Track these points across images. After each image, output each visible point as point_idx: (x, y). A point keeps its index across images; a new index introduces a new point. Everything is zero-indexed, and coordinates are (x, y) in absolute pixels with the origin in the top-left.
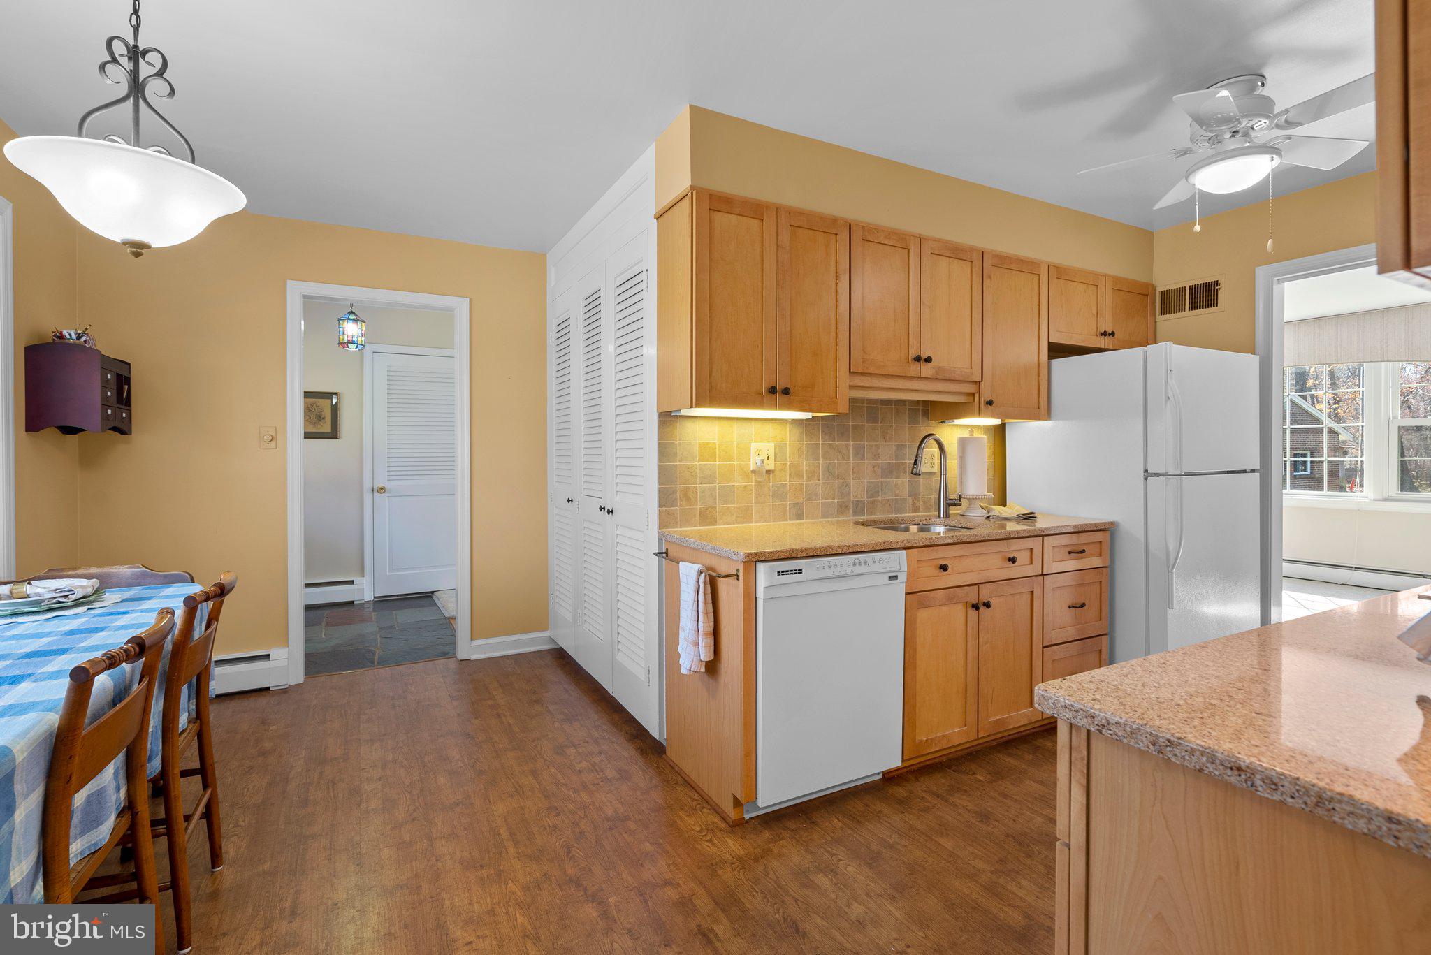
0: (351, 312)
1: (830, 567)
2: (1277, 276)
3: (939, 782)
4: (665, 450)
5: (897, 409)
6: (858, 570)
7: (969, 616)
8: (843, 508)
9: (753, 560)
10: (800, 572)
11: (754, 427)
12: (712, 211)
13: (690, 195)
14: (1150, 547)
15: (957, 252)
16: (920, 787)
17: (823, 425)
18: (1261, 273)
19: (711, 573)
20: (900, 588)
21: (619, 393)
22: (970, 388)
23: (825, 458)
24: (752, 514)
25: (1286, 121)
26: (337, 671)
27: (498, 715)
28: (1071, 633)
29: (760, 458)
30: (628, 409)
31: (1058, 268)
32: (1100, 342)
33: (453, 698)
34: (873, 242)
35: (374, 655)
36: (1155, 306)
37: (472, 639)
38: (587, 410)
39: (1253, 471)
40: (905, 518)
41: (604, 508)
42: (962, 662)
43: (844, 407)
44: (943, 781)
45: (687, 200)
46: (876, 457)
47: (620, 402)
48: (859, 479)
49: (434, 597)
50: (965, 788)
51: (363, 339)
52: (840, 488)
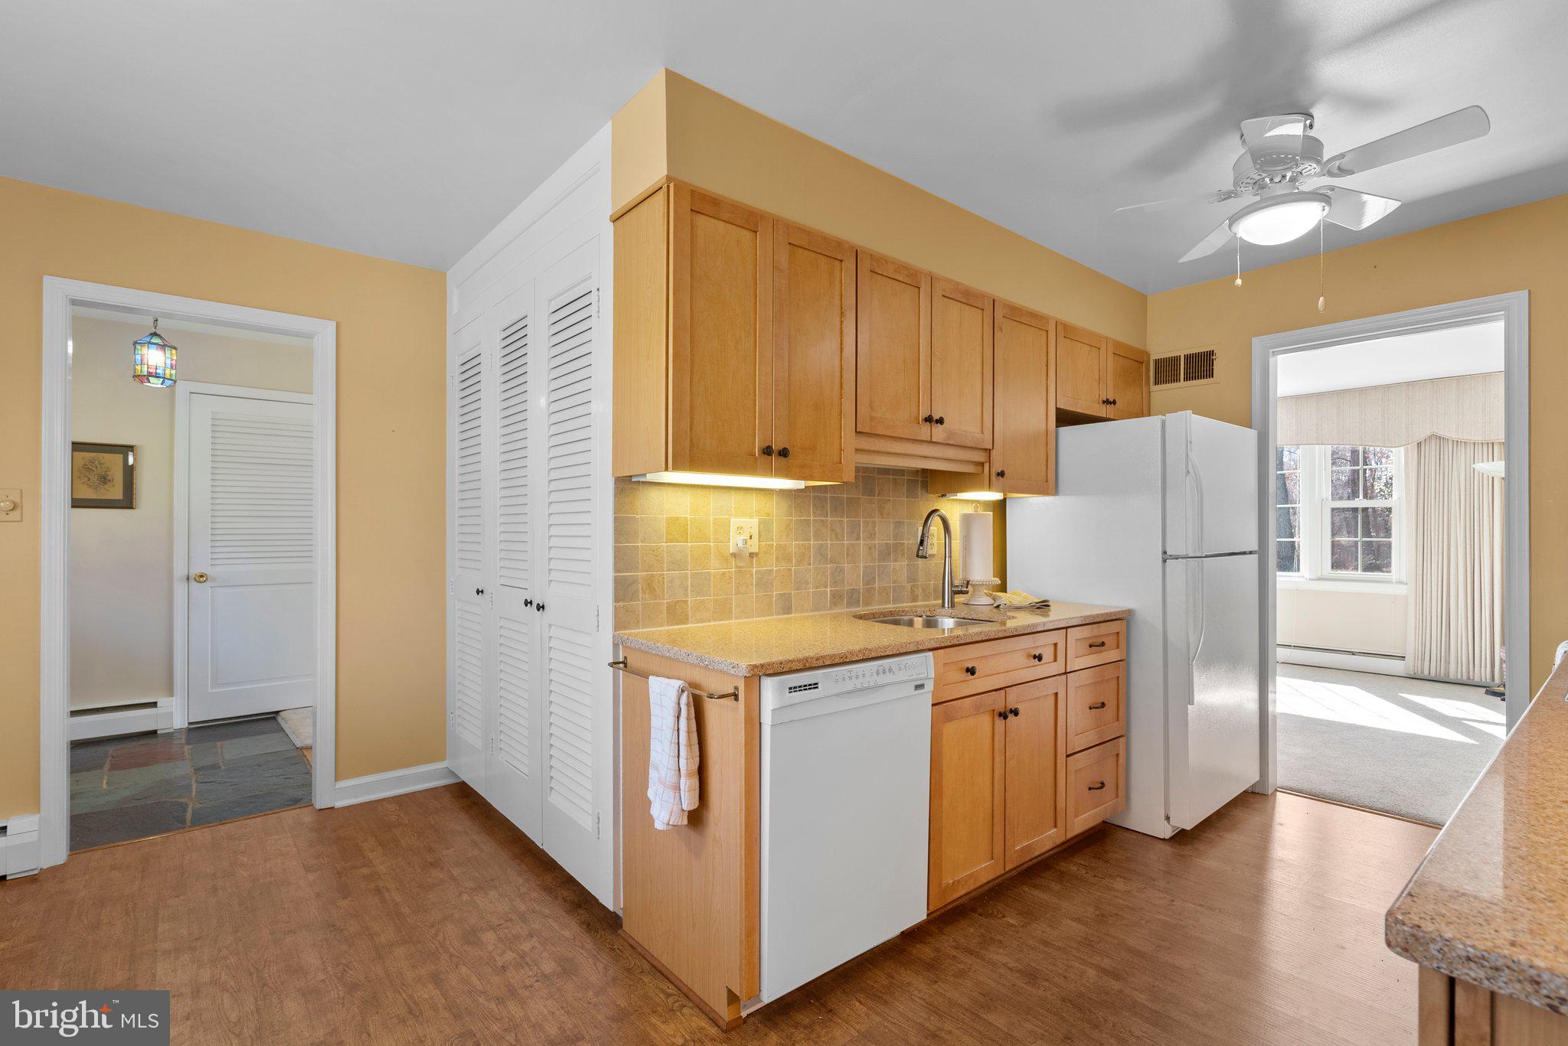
0: (155, 334)
1: (850, 678)
2: (1273, 348)
3: (966, 932)
4: (623, 527)
5: (895, 479)
6: (882, 679)
7: (996, 726)
8: (836, 598)
9: (758, 674)
10: (815, 686)
11: (734, 499)
12: (694, 213)
13: (665, 189)
14: (1171, 637)
15: (968, 298)
16: (947, 941)
17: (814, 497)
18: (1257, 342)
19: (698, 692)
20: (926, 698)
21: (555, 452)
22: (979, 457)
23: (817, 537)
24: (731, 608)
25: (1339, 168)
26: (124, 840)
27: (378, 891)
28: (1091, 738)
29: (742, 538)
30: (567, 473)
31: (1065, 326)
32: (1101, 411)
33: (308, 869)
34: (882, 275)
35: (185, 811)
36: (1149, 376)
37: (337, 779)
38: (505, 475)
39: (1251, 553)
40: (907, 609)
41: (531, 603)
42: (989, 783)
43: (849, 476)
44: (972, 930)
45: (661, 195)
46: (871, 536)
47: (554, 463)
48: (854, 563)
49: (279, 719)
50: (998, 937)
51: (173, 372)
52: (832, 574)
